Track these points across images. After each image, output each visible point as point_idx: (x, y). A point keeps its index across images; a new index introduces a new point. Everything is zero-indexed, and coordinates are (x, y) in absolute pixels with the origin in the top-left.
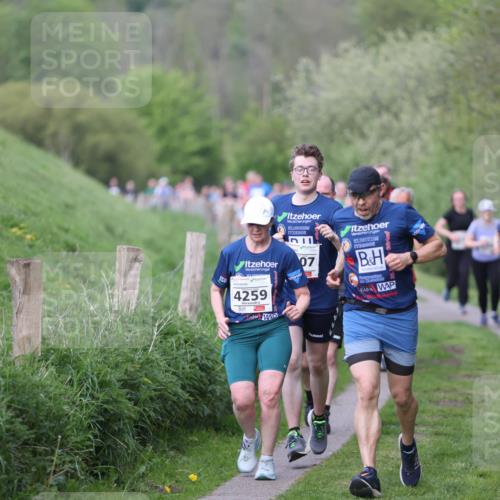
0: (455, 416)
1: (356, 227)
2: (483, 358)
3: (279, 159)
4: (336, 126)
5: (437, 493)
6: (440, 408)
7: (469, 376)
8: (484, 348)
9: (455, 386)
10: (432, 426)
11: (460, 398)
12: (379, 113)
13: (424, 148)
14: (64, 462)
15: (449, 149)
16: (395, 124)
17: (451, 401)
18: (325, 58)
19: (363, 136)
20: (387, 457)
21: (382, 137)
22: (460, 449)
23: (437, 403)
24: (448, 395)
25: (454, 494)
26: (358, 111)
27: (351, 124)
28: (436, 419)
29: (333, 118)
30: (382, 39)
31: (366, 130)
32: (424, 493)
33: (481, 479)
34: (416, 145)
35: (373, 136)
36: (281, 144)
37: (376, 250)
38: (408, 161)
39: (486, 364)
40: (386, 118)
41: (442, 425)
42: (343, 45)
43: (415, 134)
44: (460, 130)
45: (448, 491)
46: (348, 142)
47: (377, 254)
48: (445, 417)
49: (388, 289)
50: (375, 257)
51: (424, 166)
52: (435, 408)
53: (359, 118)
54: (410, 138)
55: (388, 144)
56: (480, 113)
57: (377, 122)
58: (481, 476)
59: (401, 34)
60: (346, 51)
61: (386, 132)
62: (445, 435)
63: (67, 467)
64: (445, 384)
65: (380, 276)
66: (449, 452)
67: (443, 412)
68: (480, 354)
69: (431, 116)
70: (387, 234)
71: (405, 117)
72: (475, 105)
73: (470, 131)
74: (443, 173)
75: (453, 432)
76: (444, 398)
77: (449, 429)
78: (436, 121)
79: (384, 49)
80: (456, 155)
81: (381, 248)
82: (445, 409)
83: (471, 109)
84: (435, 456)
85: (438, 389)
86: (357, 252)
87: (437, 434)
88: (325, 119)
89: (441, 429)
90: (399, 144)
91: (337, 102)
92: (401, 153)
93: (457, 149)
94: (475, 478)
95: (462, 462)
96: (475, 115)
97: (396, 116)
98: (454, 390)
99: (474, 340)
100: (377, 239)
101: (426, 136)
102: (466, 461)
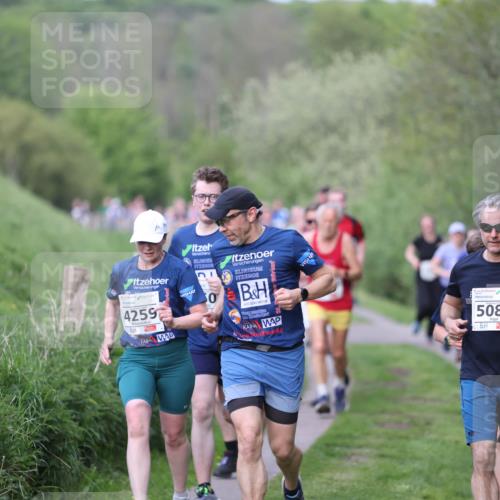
0: (401, 437)
1: (237, 256)
2: (429, 381)
4: (283, 148)
6: (385, 430)
7: (415, 398)
8: (430, 370)
9: (401, 408)
10: (377, 448)
11: (406, 421)
12: (326, 135)
13: (372, 171)
14: (7, 483)
15: (396, 170)
16: (343, 146)
17: (395, 423)
18: (273, 80)
19: (311, 157)
20: (331, 479)
21: (329, 159)
22: (405, 471)
23: (382, 424)
24: (393, 418)
26: (305, 132)
27: (299, 146)
28: (381, 441)
29: (281, 140)
30: (329, 61)
34: (363, 167)
35: (321, 157)
37: (260, 282)
38: (355, 183)
39: (432, 387)
40: (333, 140)
41: (387, 447)
42: (292, 66)
43: (362, 155)
44: (407, 153)
46: (294, 164)
47: (261, 286)
48: (390, 439)
49: (273, 325)
50: (259, 290)
51: (371, 189)
52: (381, 430)
53: (307, 139)
55: (336, 165)
56: (427, 135)
57: (324, 144)
59: (349, 55)
60: (294, 72)
61: (334, 153)
62: (390, 457)
63: (10, 488)
64: (390, 406)
65: (265, 310)
66: (394, 474)
67: (388, 434)
68: (425, 376)
70: (272, 263)
71: (354, 140)
72: (424, 127)
73: (418, 152)
74: (391, 195)
75: (397, 454)
76: (390, 420)
77: (394, 452)
78: (384, 144)
79: (332, 71)
80: (404, 178)
81: (266, 280)
82: (390, 431)
83: (418, 131)
84: (379, 478)
85: (383, 412)
86: (239, 284)
87: (382, 456)
88: (272, 139)
89: (386, 451)
90: (348, 165)
92: (349, 175)
93: (404, 171)
95: (406, 484)
96: (422, 137)
97: (344, 137)
98: (399, 412)
99: (420, 362)
100: (260, 269)
102: (410, 484)
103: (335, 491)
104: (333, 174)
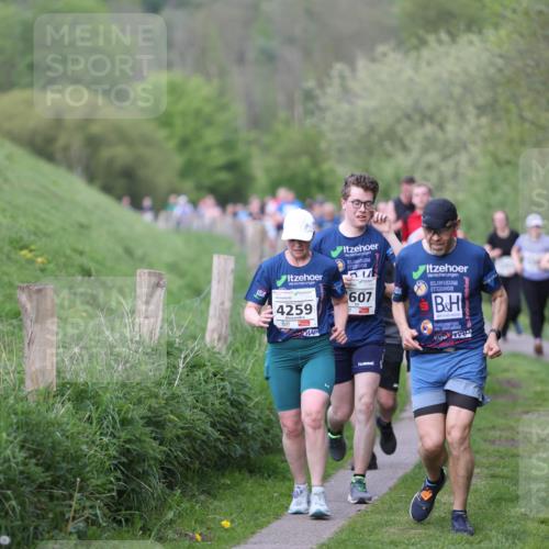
0: (512, 456)
1: (431, 267)
2: (542, 393)
3: (314, 174)
4: (375, 138)
5: (494, 541)
6: (496, 447)
7: (527, 412)
8: (542, 382)
9: (512, 423)
10: (487, 468)
12: (422, 123)
13: (472, 162)
14: (84, 508)
15: (499, 163)
16: (440, 135)
17: (507, 440)
18: (361, 63)
19: (405, 148)
21: (425, 151)
23: (493, 442)
24: (505, 434)
25: (514, 543)
26: (399, 121)
27: (391, 135)
28: (492, 460)
29: (372, 129)
30: (423, 43)
31: (408, 142)
32: (480, 542)
33: (543, 526)
34: (463, 159)
35: (416, 148)
36: (316, 158)
38: (455, 176)
39: (545, 400)
40: (429, 128)
41: (499, 466)
42: (381, 49)
43: (462, 146)
44: (511, 142)
45: (507, 539)
46: (389, 156)
47: (454, 300)
48: (501, 457)
49: (463, 337)
50: (452, 303)
51: (473, 182)
52: (491, 448)
53: (400, 129)
54: (456, 151)
55: (433, 157)
56: (533, 123)
57: (419, 134)
58: (542, 522)
59: (444, 36)
60: (385, 55)
61: (429, 145)
62: (502, 477)
63: (87, 513)
64: (501, 422)
65: (457, 323)
66: (507, 496)
67: (498, 451)
68: (539, 388)
69: (479, 127)
70: (466, 279)
71: (450, 128)
72: (528, 115)
73: (523, 143)
74: (494, 189)
75: (510, 474)
76: (500, 436)
77: (506, 471)
78: (485, 132)
79: (426, 53)
80: (507, 169)
81: (460, 295)
82: (502, 449)
83: (522, 118)
84: (492, 501)
85: (494, 427)
87: (493, 476)
88: (363, 129)
89: (498, 471)
90: (445, 158)
91: (376, 111)
92: (447, 168)
93: (508, 163)
94: (536, 525)
96: (527, 125)
97: (441, 127)
98: (511, 428)
99: (532, 373)
100: (455, 283)
101: (474, 149)
103: (443, 515)
104: (429, 167)
